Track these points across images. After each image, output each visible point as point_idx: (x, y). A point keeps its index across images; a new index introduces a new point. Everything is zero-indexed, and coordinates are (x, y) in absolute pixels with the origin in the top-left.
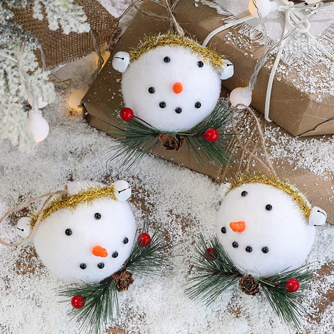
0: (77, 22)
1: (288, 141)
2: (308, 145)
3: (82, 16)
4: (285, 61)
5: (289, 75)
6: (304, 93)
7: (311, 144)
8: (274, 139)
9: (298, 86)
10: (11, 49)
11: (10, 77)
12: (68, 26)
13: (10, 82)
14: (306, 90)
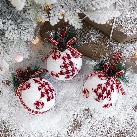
0: (45, 18)
1: (117, 44)
2: (125, 45)
3: (47, 15)
4: (117, 22)
5: (119, 28)
6: (125, 34)
7: (126, 44)
8: (112, 43)
9: (123, 32)
10: (23, 24)
11: (22, 34)
12: (41, 19)
13: (22, 35)
14: (126, 33)
